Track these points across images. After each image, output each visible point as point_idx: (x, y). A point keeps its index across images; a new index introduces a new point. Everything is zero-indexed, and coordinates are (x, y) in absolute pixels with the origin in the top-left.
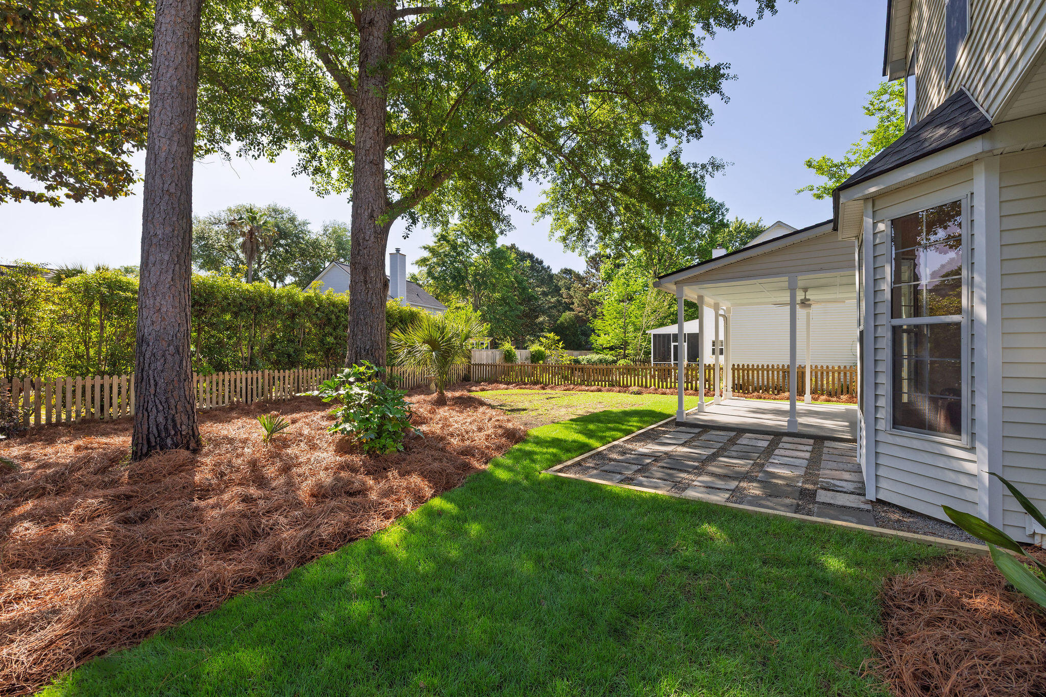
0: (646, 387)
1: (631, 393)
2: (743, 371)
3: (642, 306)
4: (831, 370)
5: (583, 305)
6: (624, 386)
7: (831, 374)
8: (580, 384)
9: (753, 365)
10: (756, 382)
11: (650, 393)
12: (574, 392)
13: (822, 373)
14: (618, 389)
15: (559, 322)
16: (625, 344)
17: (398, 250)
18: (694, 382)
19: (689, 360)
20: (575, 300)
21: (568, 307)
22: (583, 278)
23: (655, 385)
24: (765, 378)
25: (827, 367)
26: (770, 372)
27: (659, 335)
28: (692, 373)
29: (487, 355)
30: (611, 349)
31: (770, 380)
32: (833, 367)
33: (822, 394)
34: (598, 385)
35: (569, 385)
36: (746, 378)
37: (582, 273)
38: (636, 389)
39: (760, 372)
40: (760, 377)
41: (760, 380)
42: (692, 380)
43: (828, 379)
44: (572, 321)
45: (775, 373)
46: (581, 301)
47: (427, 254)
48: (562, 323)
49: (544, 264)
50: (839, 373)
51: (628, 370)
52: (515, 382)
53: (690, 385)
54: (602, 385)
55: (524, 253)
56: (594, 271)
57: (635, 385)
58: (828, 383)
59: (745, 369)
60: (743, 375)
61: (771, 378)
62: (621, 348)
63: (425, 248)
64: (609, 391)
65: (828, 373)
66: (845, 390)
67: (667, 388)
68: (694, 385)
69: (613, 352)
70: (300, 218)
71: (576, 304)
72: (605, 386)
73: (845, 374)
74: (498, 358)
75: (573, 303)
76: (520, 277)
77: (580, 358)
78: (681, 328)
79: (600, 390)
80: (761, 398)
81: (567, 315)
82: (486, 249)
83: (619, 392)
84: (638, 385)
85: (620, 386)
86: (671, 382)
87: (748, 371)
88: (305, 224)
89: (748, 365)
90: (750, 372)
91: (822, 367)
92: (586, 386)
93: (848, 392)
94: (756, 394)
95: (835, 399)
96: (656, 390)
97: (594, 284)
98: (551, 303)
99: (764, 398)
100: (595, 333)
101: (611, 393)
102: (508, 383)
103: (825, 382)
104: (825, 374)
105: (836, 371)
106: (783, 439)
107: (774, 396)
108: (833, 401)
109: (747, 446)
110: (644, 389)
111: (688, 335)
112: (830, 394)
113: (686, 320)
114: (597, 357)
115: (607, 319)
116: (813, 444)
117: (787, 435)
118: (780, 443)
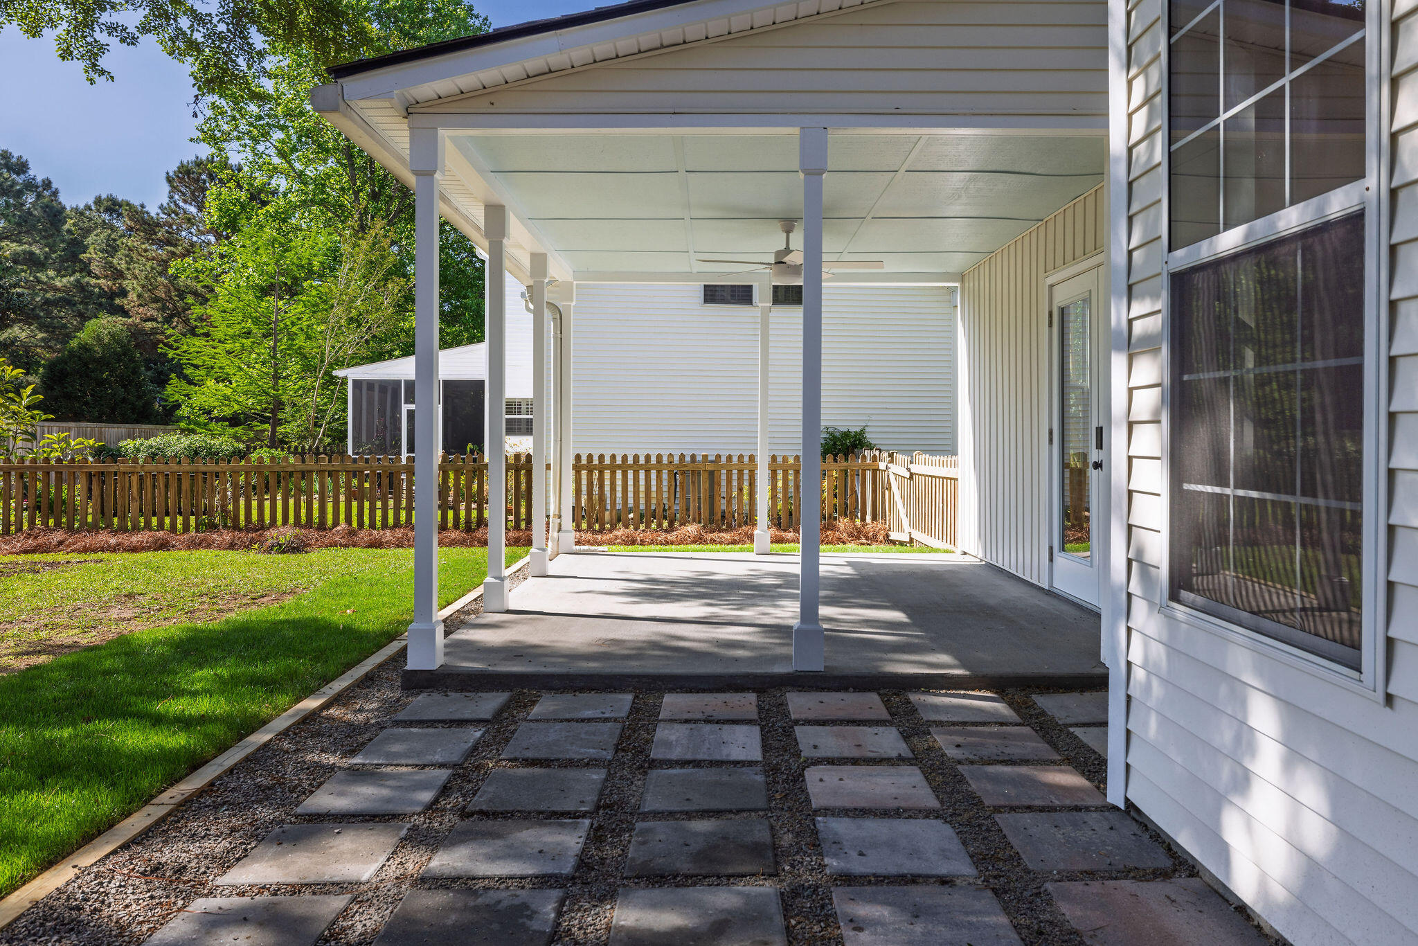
0: (322, 526)
1: (270, 550)
2: (590, 473)
3: (322, 305)
4: (780, 467)
5: (156, 300)
6: (249, 527)
7: (780, 475)
8: (94, 528)
9: (613, 457)
11: (331, 545)
12: (61, 557)
14: (227, 537)
15: (74, 343)
16: (273, 411)
18: (463, 506)
19: (446, 450)
20: (128, 284)
21: (111, 302)
22: (158, 225)
23: (348, 520)
24: (642, 488)
25: (774, 458)
26: (654, 473)
27: (371, 384)
28: (457, 479)
30: (234, 421)
32: (785, 459)
34: (161, 526)
35: (48, 529)
36: (596, 490)
37: (153, 210)
38: (286, 534)
40: (631, 488)
41: (630, 495)
42: (457, 503)
43: (774, 488)
44: (118, 342)
46: (149, 287)
48: (84, 348)
49: (31, 173)
51: (274, 480)
53: (450, 514)
54: (173, 528)
56: (192, 209)
57: (285, 521)
58: (774, 496)
60: (590, 484)
61: (654, 489)
62: (264, 420)
64: (193, 545)
65: (774, 474)
67: (385, 525)
68: (463, 514)
69: (239, 430)
71: (133, 296)
72: (186, 528)
75: (123, 293)
77: (128, 444)
79: (163, 546)
80: (633, 542)
81: (103, 326)
83: (232, 546)
84: (297, 523)
85: (236, 527)
86: (397, 509)
87: (601, 473)
89: (601, 457)
90: (607, 474)
92: (115, 532)
94: (620, 532)
95: (791, 535)
96: (352, 533)
97: (192, 245)
98: (57, 289)
99: (642, 543)
100: (182, 376)
101: (202, 552)
105: (791, 466)
106: (791, 707)
107: (664, 535)
108: (788, 541)
109: (694, 767)
110: (314, 534)
111: (448, 384)
112: (779, 524)
113: (445, 344)
114: (185, 441)
115: (221, 336)
116: (889, 718)
117: (793, 686)
118: (792, 727)
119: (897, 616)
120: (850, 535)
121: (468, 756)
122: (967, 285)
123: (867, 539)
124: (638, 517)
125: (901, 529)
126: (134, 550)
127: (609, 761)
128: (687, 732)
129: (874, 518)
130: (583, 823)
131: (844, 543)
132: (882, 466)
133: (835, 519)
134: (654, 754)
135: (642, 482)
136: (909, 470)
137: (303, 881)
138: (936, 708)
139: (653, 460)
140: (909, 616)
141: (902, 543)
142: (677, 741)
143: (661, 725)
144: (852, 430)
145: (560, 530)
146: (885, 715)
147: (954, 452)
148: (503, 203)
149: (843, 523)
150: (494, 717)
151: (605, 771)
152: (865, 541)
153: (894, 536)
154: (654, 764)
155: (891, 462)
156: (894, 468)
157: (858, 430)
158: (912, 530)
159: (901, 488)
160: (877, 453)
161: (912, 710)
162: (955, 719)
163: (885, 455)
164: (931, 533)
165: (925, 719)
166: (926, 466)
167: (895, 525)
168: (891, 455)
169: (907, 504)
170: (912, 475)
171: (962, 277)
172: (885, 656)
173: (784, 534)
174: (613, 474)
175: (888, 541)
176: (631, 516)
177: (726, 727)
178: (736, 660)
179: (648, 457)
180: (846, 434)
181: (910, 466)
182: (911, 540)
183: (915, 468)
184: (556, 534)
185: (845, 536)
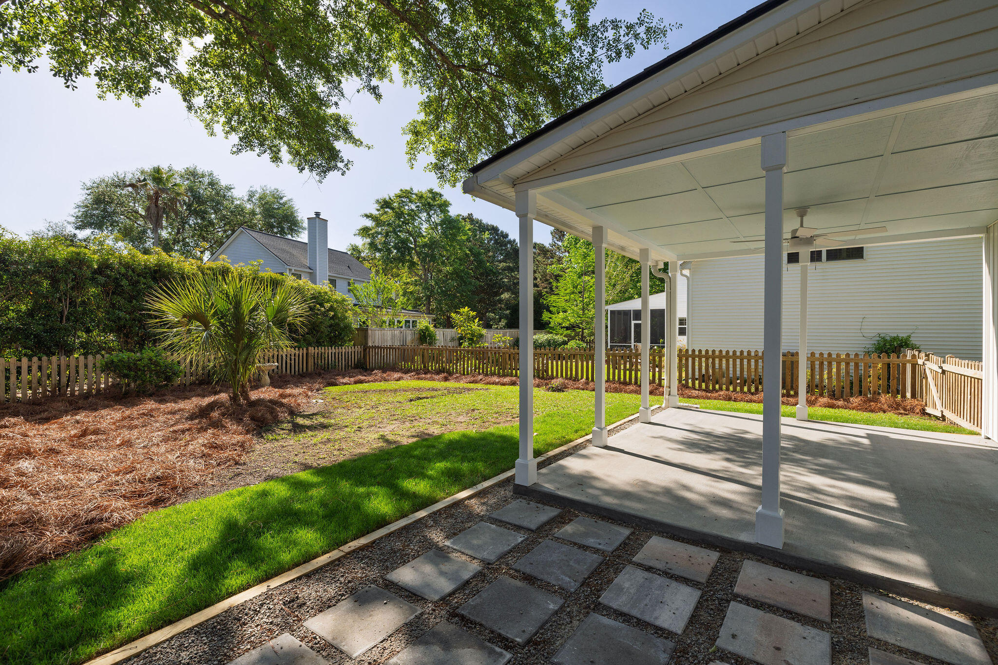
2: (707, 359)
4: (834, 360)
5: (547, 280)
7: (834, 365)
10: (731, 372)
11: (578, 388)
13: (822, 364)
17: (318, 214)
19: (651, 343)
20: (537, 275)
22: (548, 251)
24: (738, 369)
25: (830, 355)
26: (745, 361)
27: (619, 312)
29: (393, 336)
31: (745, 370)
32: (838, 355)
33: (821, 395)
37: (547, 245)
39: (731, 360)
43: (830, 373)
45: (753, 361)
46: (544, 276)
47: (369, 223)
49: (509, 237)
50: (847, 364)
52: (414, 371)
55: (488, 225)
56: (559, 243)
58: (830, 378)
59: (710, 357)
63: (367, 216)
65: (830, 364)
66: (856, 389)
70: (224, 183)
71: (538, 280)
73: (857, 365)
74: (409, 338)
76: (476, 249)
78: (645, 303)
82: (436, 219)
87: (714, 360)
88: (229, 189)
91: (821, 354)
93: (860, 393)
95: (841, 403)
96: (587, 383)
97: (559, 257)
99: (735, 400)
102: (407, 371)
103: (826, 376)
104: (826, 363)
105: (843, 360)
106: (741, 577)
107: (750, 396)
108: (838, 407)
109: (623, 622)
110: (570, 383)
111: (652, 311)
112: (834, 395)
113: (651, 293)
114: (546, 337)
115: (562, 294)
116: (828, 619)
117: (754, 554)
118: (728, 602)
119: (887, 498)
120: (890, 406)
121: (501, 558)
122: (992, 235)
123: (905, 410)
124: (743, 382)
125: (935, 406)
126: (504, 384)
127: (571, 593)
128: (643, 580)
129: (914, 395)
130: (505, 656)
131: (885, 412)
132: (920, 362)
133: (879, 394)
134: (606, 598)
135: (738, 366)
136: (941, 367)
137: (334, 643)
138: (887, 622)
139: (745, 354)
140: (898, 499)
141: (937, 418)
142: (628, 588)
143: (629, 568)
144: (901, 335)
145: (669, 395)
146: (825, 615)
147: (980, 359)
148: (600, 225)
149: (884, 398)
150: (538, 528)
151: (562, 601)
152: (902, 411)
153: (929, 410)
154: (599, 608)
155: (928, 360)
156: (929, 365)
157: (905, 335)
158: (944, 409)
159: (935, 379)
160: (917, 353)
161: (859, 615)
162: (904, 645)
163: (923, 355)
164: (960, 414)
165: (868, 633)
166: (954, 366)
167: (930, 403)
168: (928, 356)
169: (940, 391)
170: (944, 372)
171: (987, 230)
172: (851, 545)
173: (835, 402)
174: (721, 361)
175: (924, 413)
176: (739, 381)
177: (674, 584)
178: (716, 519)
179: (742, 352)
180: (894, 339)
181: (943, 365)
182: (943, 416)
183: (946, 367)
184: (667, 397)
185: (885, 407)
